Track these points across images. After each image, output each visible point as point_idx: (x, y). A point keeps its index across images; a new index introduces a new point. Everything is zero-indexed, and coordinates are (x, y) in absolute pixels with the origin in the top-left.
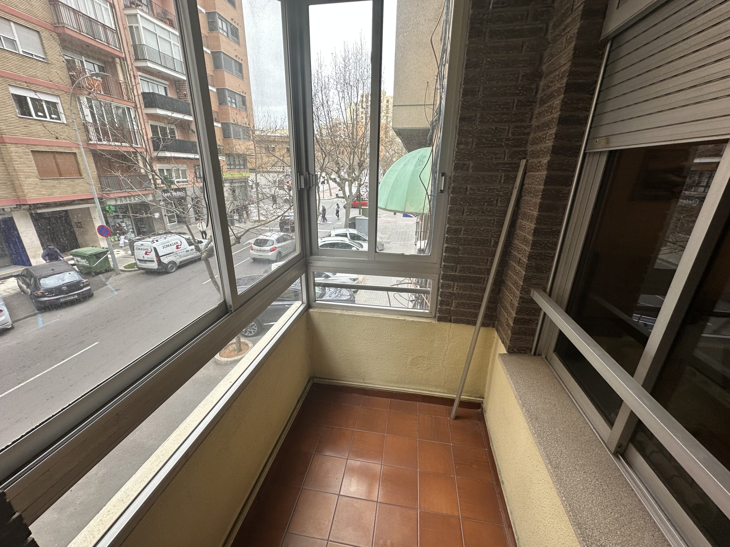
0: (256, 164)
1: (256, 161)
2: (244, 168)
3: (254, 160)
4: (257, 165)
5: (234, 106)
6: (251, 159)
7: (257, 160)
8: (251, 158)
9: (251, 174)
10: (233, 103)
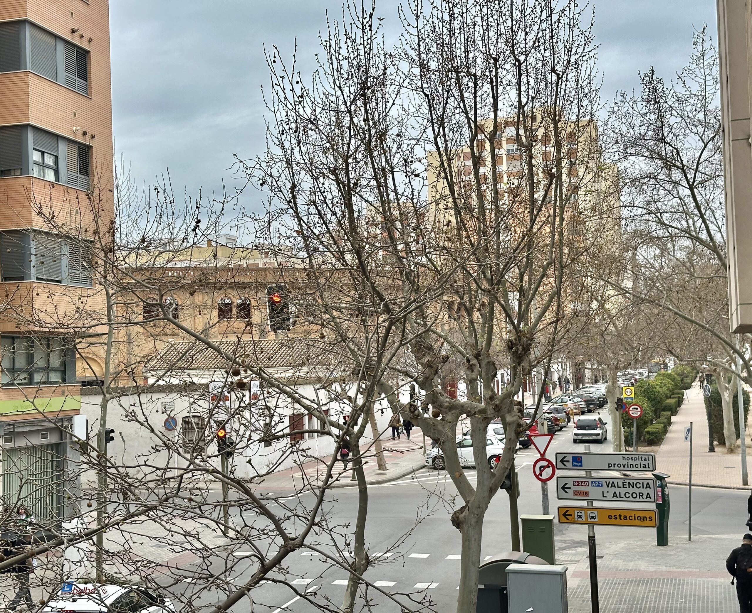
0: (107, 364)
1: (108, 352)
2: (64, 381)
3: (101, 351)
4: (111, 366)
5: (50, 176)
6: (92, 348)
7: (113, 350)
8: (91, 344)
9: (85, 399)
10: (49, 167)
